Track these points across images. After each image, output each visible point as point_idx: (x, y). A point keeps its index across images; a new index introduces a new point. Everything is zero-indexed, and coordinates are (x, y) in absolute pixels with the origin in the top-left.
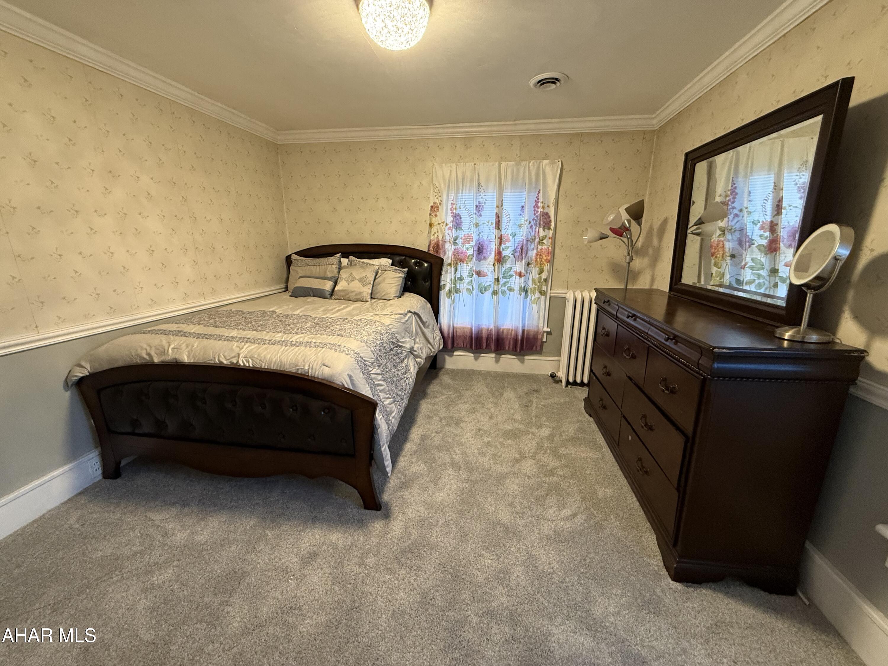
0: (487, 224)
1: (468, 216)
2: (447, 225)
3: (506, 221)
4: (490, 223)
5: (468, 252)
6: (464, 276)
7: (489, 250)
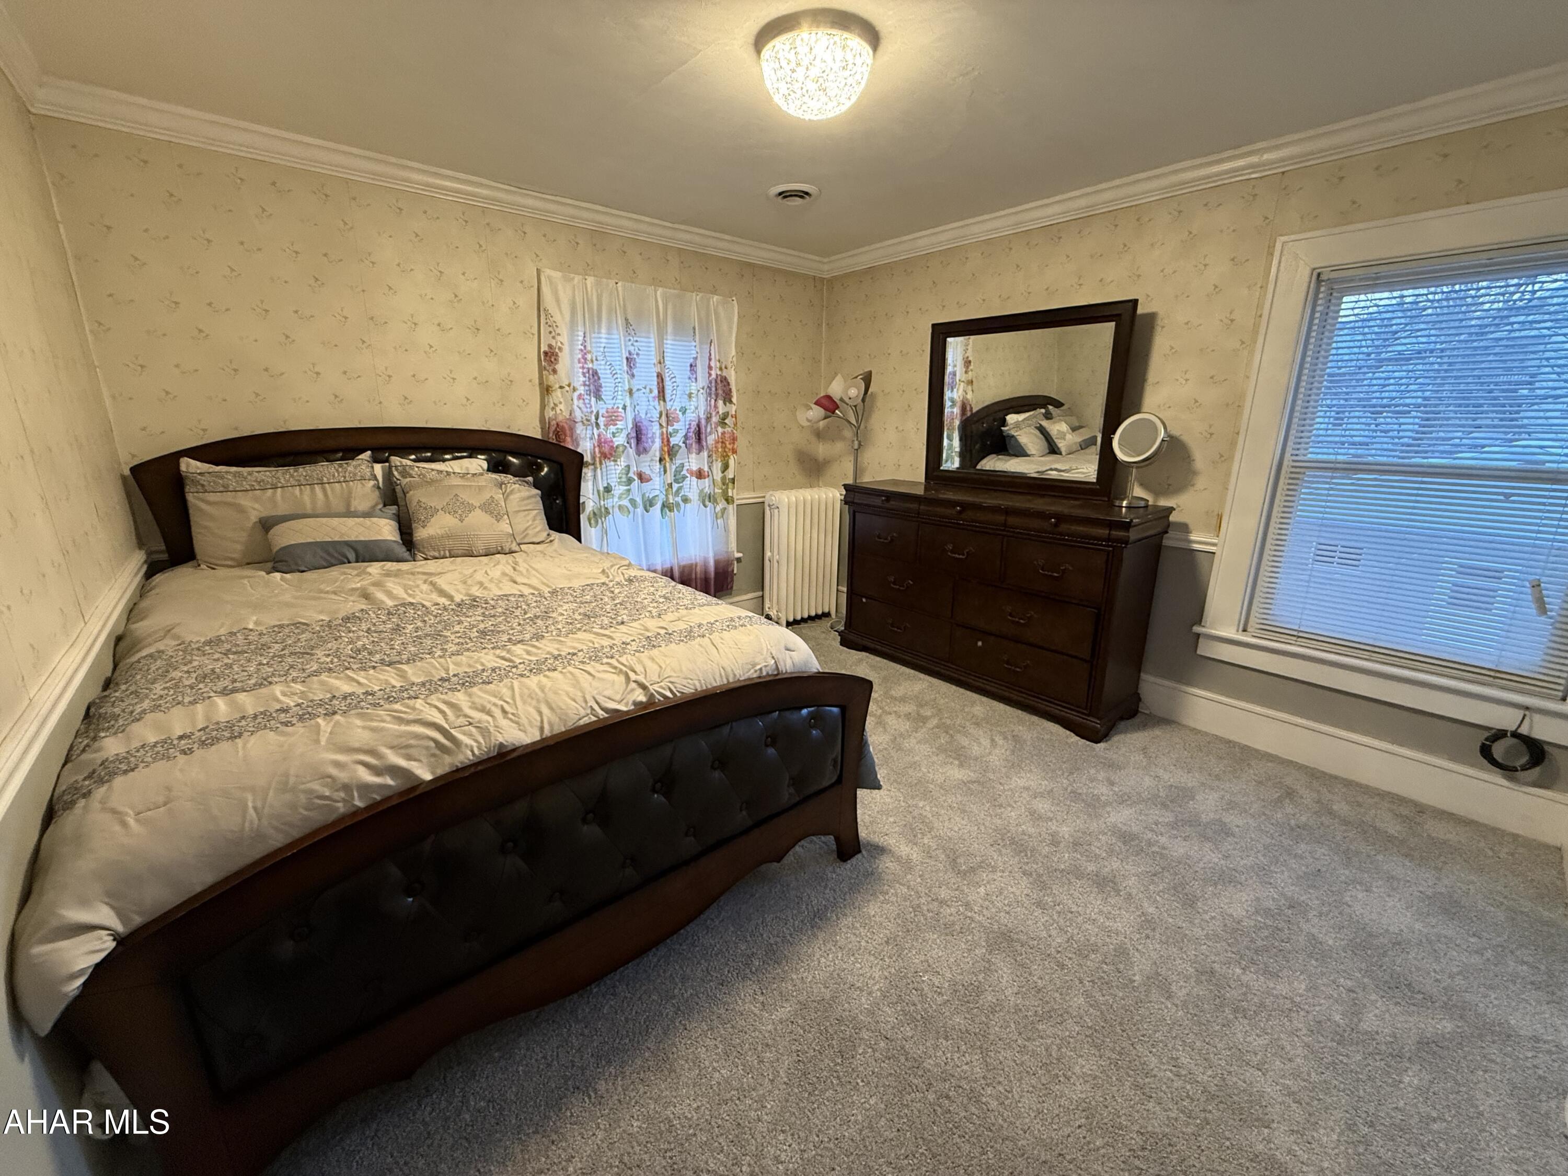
0: (644, 390)
1: (610, 376)
2: (574, 390)
3: (671, 388)
4: (648, 390)
5: (614, 439)
6: (613, 484)
7: (650, 436)
